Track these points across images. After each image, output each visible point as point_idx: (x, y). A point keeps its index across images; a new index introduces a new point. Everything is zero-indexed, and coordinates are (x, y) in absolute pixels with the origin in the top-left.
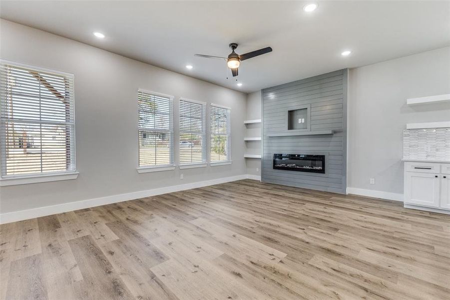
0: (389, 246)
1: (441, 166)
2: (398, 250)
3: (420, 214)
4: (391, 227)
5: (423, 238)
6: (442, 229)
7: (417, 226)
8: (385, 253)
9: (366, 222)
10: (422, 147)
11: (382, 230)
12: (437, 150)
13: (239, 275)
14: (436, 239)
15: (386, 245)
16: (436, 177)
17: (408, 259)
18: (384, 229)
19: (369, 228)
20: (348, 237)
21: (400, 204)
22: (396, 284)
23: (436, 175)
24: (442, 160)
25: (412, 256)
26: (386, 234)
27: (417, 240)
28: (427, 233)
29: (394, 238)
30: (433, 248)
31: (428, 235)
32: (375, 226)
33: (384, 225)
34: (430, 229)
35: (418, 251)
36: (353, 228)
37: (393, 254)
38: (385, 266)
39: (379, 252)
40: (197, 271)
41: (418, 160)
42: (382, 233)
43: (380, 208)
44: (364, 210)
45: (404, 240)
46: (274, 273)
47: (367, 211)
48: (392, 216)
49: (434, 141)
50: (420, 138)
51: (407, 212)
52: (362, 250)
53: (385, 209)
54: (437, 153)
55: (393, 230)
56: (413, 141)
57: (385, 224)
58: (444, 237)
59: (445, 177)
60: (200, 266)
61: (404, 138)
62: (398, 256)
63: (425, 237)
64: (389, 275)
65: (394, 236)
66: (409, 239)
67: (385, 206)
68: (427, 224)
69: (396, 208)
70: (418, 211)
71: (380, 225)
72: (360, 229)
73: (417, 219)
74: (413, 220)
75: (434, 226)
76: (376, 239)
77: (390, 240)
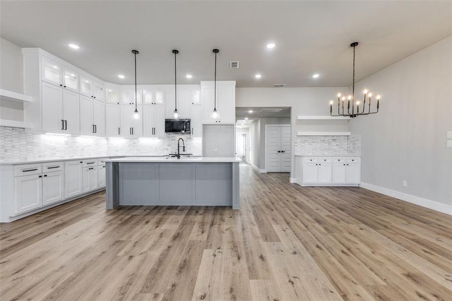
13: (262, 257)
16: (41, 176)
40: (294, 277)
46: (237, 247)
54: (6, 154)
59: (45, 176)
60: (288, 281)
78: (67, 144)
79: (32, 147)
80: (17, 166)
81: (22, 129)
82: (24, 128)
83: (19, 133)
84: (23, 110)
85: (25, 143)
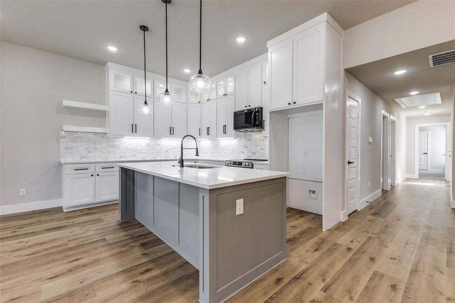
0: (70, 260)
1: (95, 166)
2: (80, 259)
3: (81, 213)
4: (61, 238)
5: (94, 235)
6: (103, 220)
7: (84, 226)
8: (70, 271)
9: (30, 247)
10: (78, 150)
11: (54, 247)
12: (89, 152)
14: (104, 231)
15: (66, 261)
16: (92, 175)
17: (92, 262)
18: (56, 244)
19: (37, 253)
20: (14, 281)
21: (59, 210)
22: (96, 296)
23: (92, 174)
24: (93, 160)
25: (94, 258)
26: (60, 249)
27: (91, 239)
28: (95, 228)
29: (70, 249)
30: (105, 240)
31: (96, 230)
32: (44, 247)
33: (54, 240)
34: (94, 224)
35: (96, 249)
36: (15, 264)
37: (77, 267)
38: (78, 286)
39: (63, 274)
41: (75, 162)
42: (56, 250)
43: (40, 222)
44: (21, 231)
45: (80, 246)
47: (26, 232)
48: (58, 226)
49: (87, 144)
50: (75, 140)
51: (70, 216)
52: (42, 286)
53: (46, 222)
54: (89, 154)
55: (66, 241)
56: (70, 144)
57: (53, 238)
58: (106, 226)
59: (98, 175)
61: (61, 140)
62: (83, 266)
63: (95, 233)
64: (86, 292)
65: (70, 246)
66: (84, 243)
67: (44, 218)
68: (91, 221)
69: (57, 216)
70: (79, 211)
71: (49, 242)
72: (27, 260)
73: (81, 220)
74: (78, 222)
75: (97, 219)
76: (53, 261)
77: (68, 253)
78: (149, 146)
79: (113, 149)
80: (68, 165)
81: (105, 134)
82: (106, 133)
83: (100, 137)
84: (105, 118)
85: (107, 145)
